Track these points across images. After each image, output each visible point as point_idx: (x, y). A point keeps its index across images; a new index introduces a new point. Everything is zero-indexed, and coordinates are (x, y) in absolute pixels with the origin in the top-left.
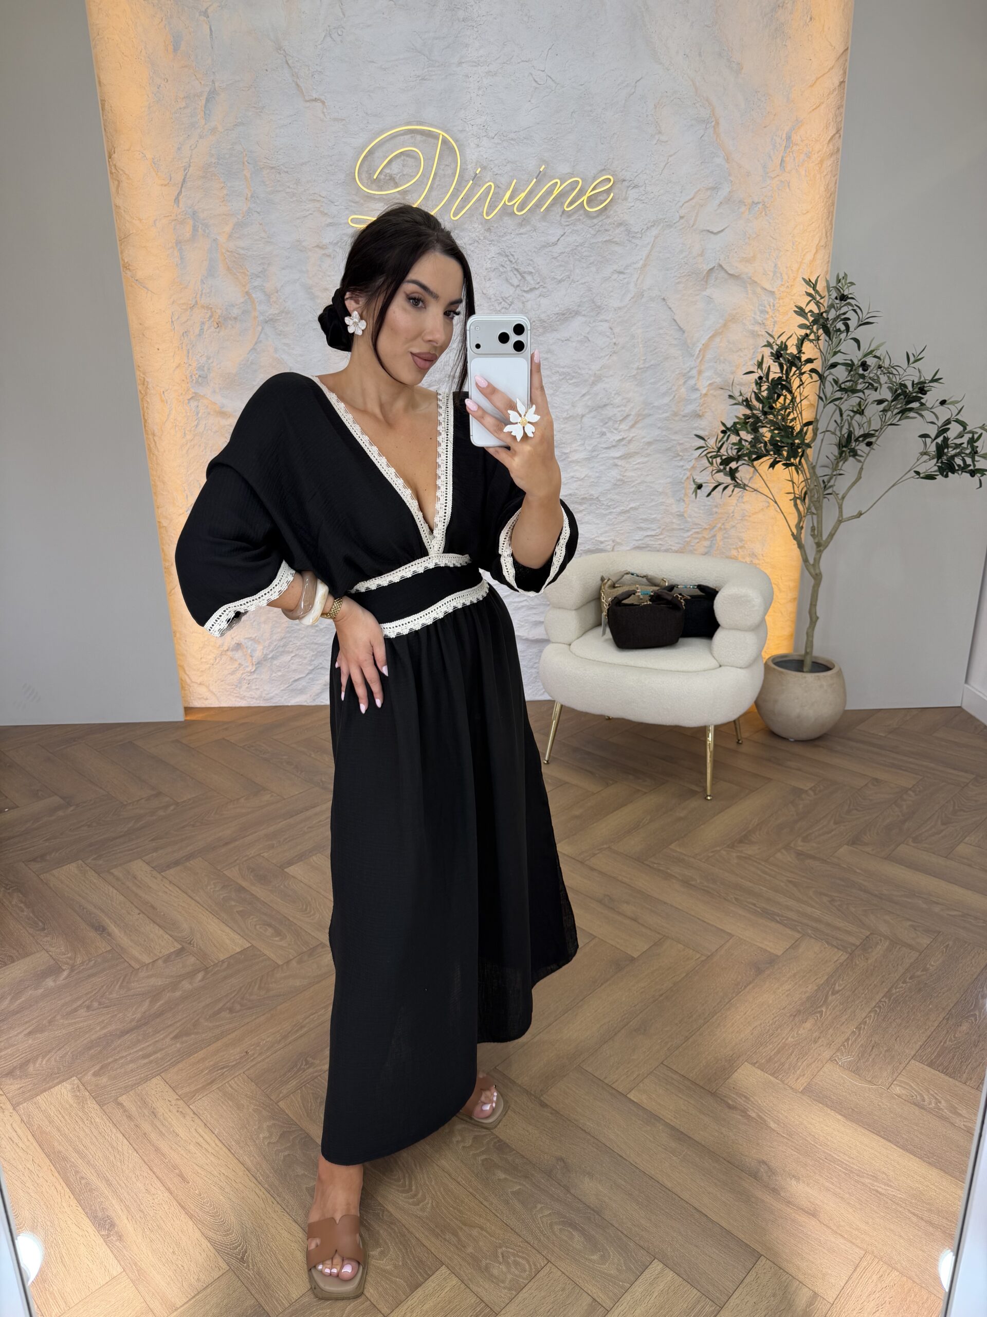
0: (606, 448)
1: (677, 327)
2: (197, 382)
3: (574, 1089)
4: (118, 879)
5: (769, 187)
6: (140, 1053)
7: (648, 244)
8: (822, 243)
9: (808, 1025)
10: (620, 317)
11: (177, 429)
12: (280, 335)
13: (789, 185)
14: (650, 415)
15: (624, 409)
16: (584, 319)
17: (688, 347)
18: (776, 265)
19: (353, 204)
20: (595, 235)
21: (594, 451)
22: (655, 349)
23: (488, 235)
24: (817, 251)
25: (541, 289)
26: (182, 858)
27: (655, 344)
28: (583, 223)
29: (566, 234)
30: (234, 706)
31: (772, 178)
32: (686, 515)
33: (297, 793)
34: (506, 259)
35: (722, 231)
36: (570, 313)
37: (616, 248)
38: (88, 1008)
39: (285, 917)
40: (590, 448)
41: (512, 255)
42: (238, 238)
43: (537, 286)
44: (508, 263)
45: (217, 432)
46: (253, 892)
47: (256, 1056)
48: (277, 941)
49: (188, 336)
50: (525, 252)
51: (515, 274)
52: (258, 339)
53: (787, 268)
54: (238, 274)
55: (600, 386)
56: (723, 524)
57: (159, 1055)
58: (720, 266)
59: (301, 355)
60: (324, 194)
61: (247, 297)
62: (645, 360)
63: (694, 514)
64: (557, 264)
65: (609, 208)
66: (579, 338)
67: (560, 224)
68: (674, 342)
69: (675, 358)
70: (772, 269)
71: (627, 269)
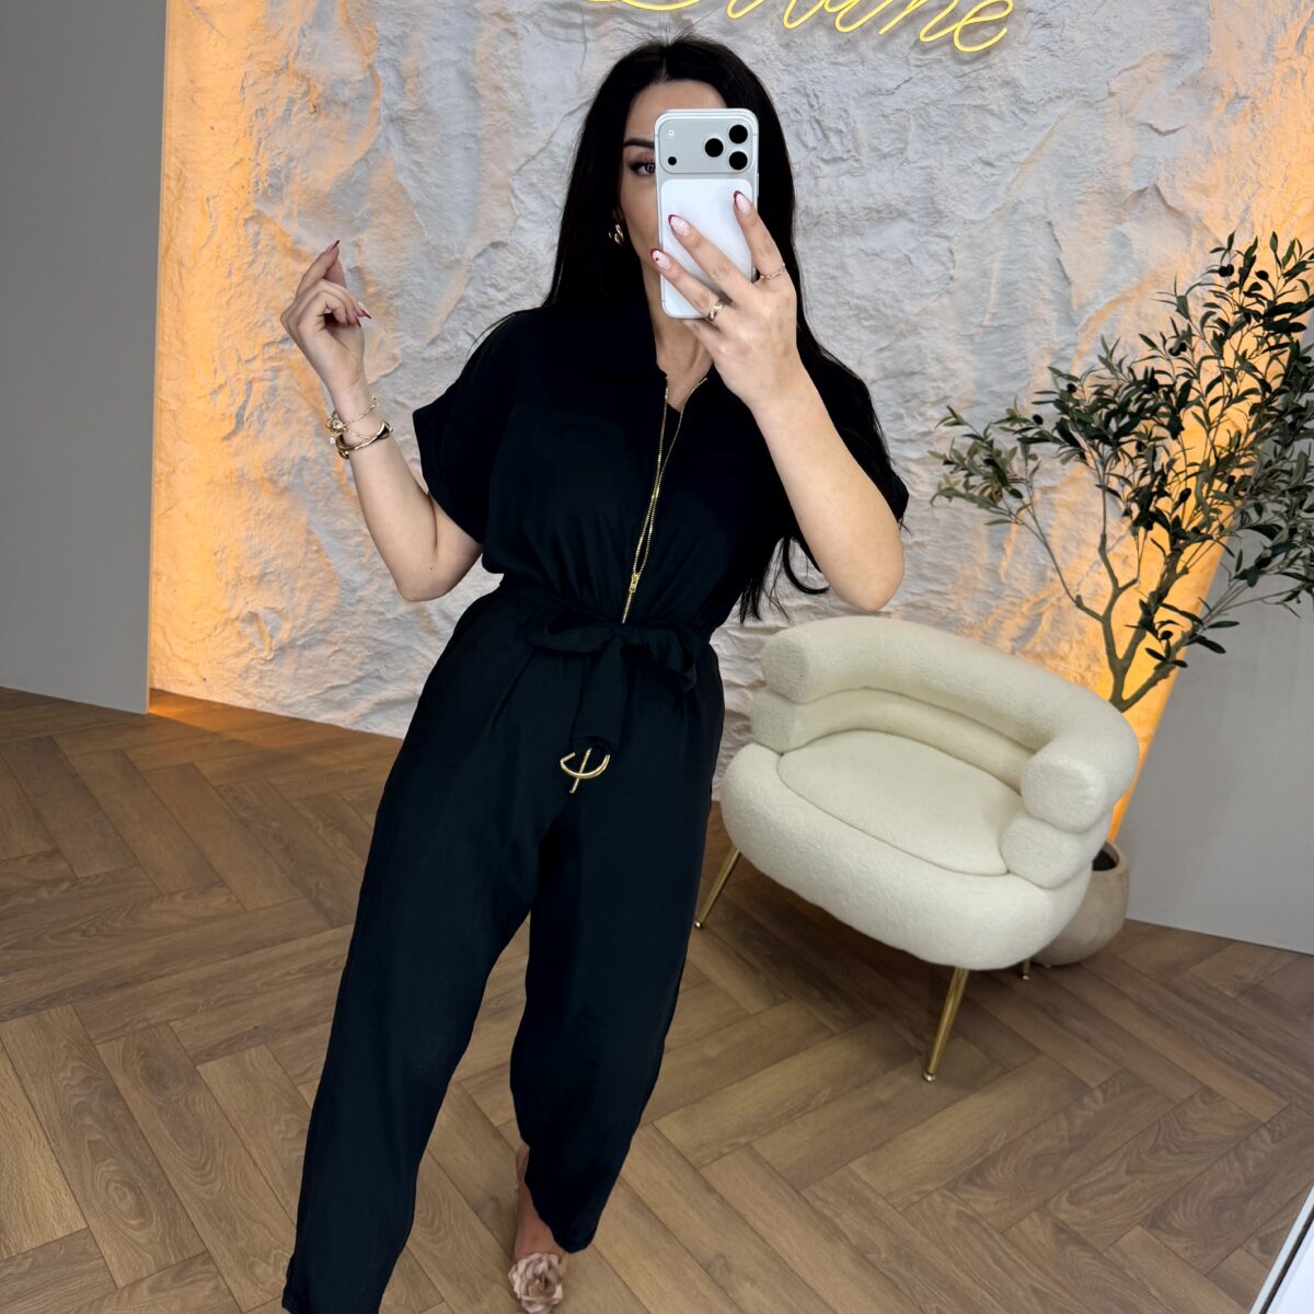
0: (897, 440)
1: (1061, 274)
2: (264, 193)
5: (1269, 75)
7: (1045, 126)
10: (970, 236)
11: (219, 262)
12: (410, 145)
13: (1303, 80)
15: (941, 385)
16: (907, 226)
17: (1072, 310)
18: (1248, 208)
20: (960, 92)
22: (1016, 301)
23: (783, 53)
25: (851, 162)
26: (42, 998)
27: (1017, 293)
28: (944, 69)
29: (913, 80)
30: (231, 703)
31: (1277, 60)
32: (1002, 572)
33: (270, 903)
34: (804, 100)
35: (1174, 131)
36: (891, 213)
37: (991, 122)
39: (164, 1173)
41: (815, 96)
43: (845, 156)
44: (807, 107)
45: (281, 279)
46: (130, 1105)
48: (135, 1230)
49: (263, 115)
50: (838, 95)
51: (813, 129)
52: (373, 144)
53: (1265, 216)
54: (361, 32)
55: (912, 340)
56: (1059, 599)
58: (1157, 189)
59: (437, 186)
61: (368, 74)
62: (995, 314)
63: (1017, 575)
64: (887, 126)
65: (994, 53)
66: (895, 256)
67: (907, 61)
68: (1049, 296)
69: (1046, 323)
70: (1239, 213)
71: (1000, 161)
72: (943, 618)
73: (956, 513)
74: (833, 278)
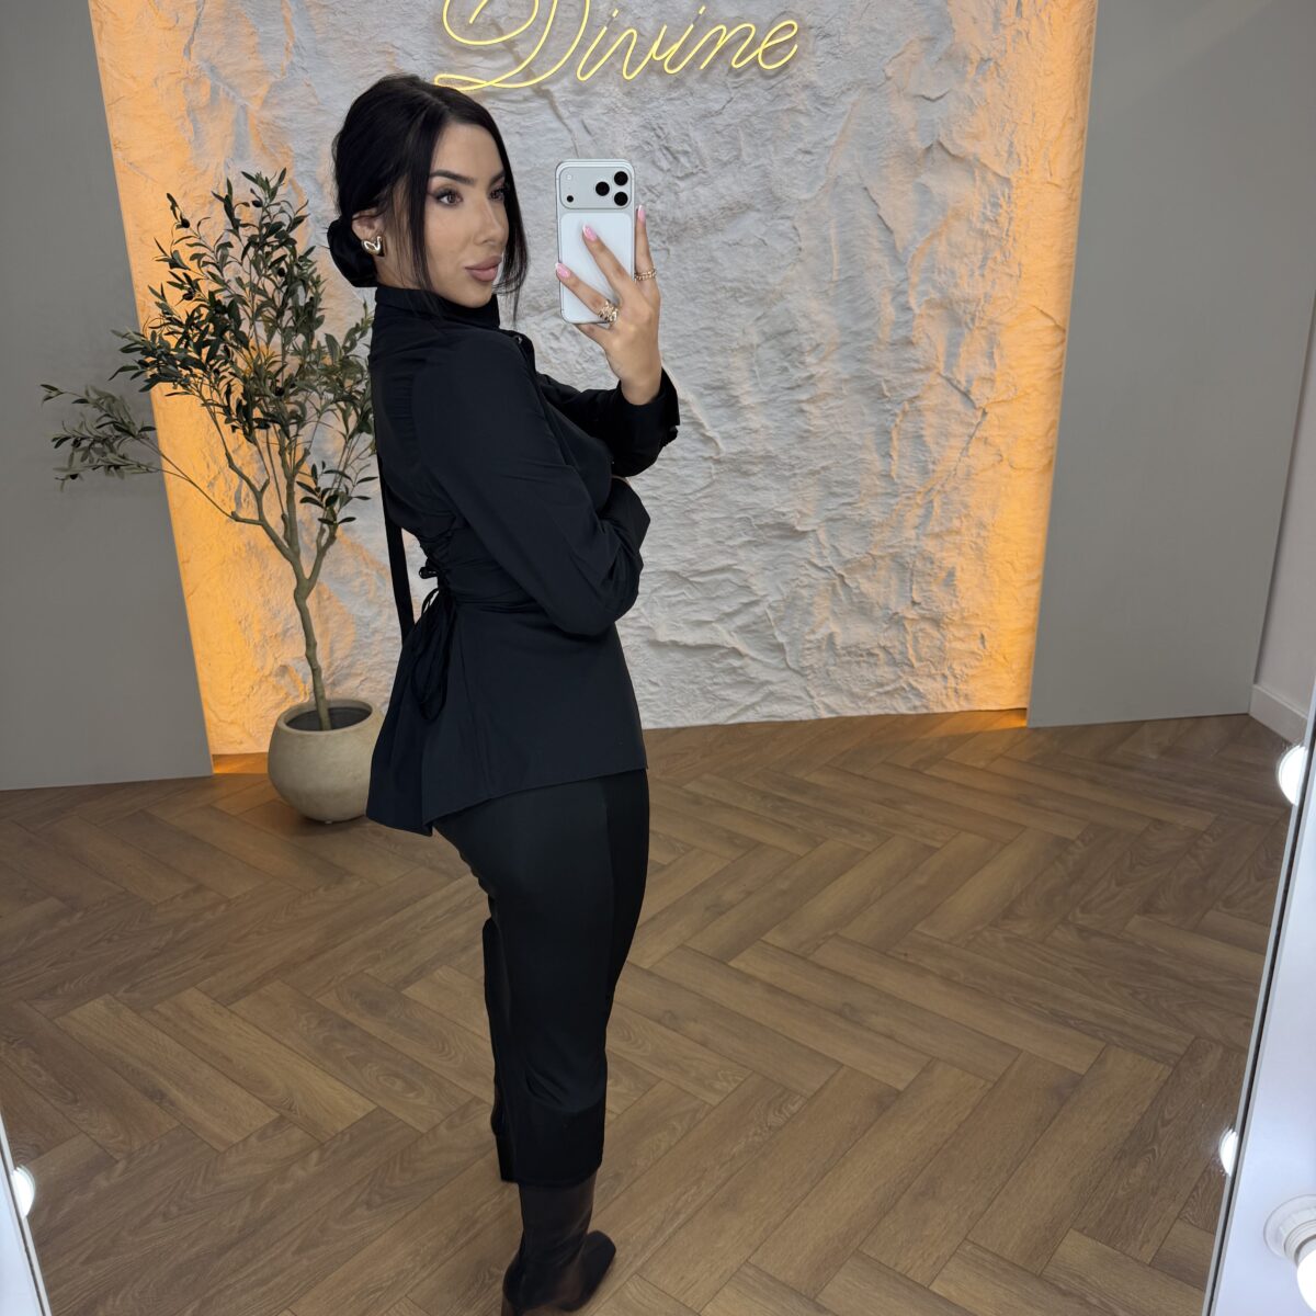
0: (789, 389)
1: (884, 226)
3: (857, 1283)
4: (167, 1019)
5: (1001, 39)
6: (254, 1278)
7: (844, 113)
8: (1071, 114)
9: (1140, 1170)
10: (807, 213)
13: (1027, 37)
14: (845, 344)
15: (812, 336)
16: (758, 215)
17: (898, 252)
18: (1011, 144)
19: (439, 58)
20: (772, 101)
21: (773, 392)
22: (854, 255)
23: (627, 100)
24: (1064, 125)
25: (700, 175)
26: (252, 983)
27: (853, 249)
28: (757, 85)
29: (734, 99)
31: (1005, 26)
32: (893, 474)
33: (396, 876)
34: (652, 134)
36: (741, 208)
37: (802, 120)
38: (166, 1216)
39: (417, 1062)
40: (766, 389)
41: (661, 128)
42: (278, 104)
43: (695, 171)
44: (655, 139)
46: (364, 1028)
47: (417, 1269)
48: (413, 1098)
50: (679, 124)
51: (665, 155)
53: (1026, 147)
54: (276, 155)
55: (781, 305)
56: (943, 486)
57: (279, 1279)
58: (941, 144)
60: (398, 43)
61: (290, 187)
62: (839, 270)
63: (905, 474)
64: (722, 140)
65: (792, 65)
66: (752, 242)
67: (726, 85)
68: (877, 245)
69: (881, 267)
70: (1006, 148)
71: (813, 147)
72: (857, 523)
73: (848, 436)
74: (708, 270)
